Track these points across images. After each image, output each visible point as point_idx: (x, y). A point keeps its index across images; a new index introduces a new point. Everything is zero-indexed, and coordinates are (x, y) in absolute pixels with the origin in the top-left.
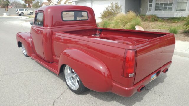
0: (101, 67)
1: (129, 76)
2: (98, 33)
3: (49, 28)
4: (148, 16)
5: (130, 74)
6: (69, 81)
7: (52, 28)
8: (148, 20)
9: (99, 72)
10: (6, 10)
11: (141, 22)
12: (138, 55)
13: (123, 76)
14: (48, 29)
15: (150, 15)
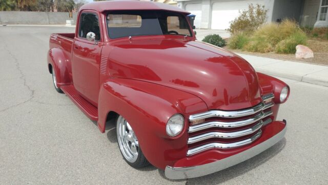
8: (320, 35)
10: (71, 15)
11: (306, 40)
15: (322, 28)
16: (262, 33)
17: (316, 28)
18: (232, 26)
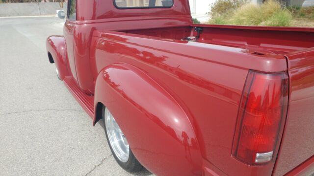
0: (176, 121)
1: (256, 161)
2: (194, 36)
3: (86, 21)
4: (307, 8)
5: (258, 155)
6: (113, 140)
7: (92, 23)
8: (306, 16)
9: (170, 131)
10: (61, 6)
11: (289, 20)
12: (293, 88)
13: (235, 155)
14: (85, 25)
15: (311, 7)
16: (241, 15)
17: (304, 8)
18: (213, 9)
